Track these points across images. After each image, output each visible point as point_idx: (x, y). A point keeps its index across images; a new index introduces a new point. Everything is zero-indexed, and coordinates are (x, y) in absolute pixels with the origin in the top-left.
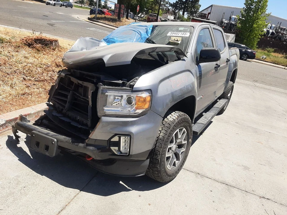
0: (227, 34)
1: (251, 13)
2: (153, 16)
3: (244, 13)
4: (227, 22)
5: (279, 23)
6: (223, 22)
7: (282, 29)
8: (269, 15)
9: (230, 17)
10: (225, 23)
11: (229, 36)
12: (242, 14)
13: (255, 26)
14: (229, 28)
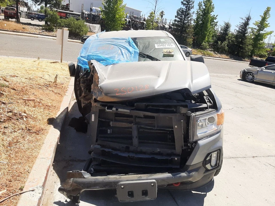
0: (93, 25)
1: (111, 5)
2: (10, 10)
3: (105, 5)
4: (87, 13)
5: (132, 13)
6: (84, 13)
7: (135, 17)
8: (124, 6)
9: (91, 9)
10: (86, 14)
11: (95, 27)
12: (104, 6)
13: (117, 16)
14: (92, 18)
